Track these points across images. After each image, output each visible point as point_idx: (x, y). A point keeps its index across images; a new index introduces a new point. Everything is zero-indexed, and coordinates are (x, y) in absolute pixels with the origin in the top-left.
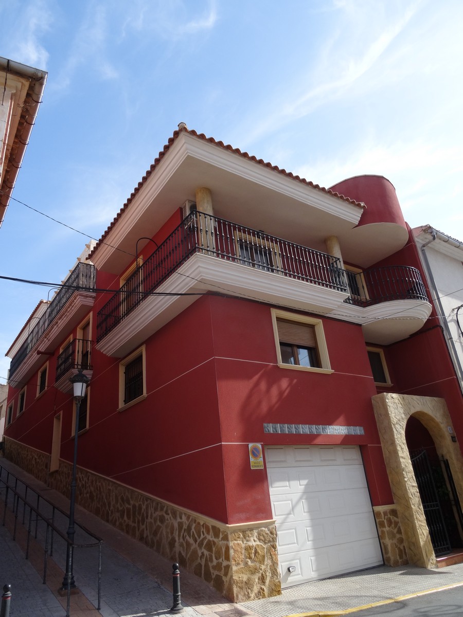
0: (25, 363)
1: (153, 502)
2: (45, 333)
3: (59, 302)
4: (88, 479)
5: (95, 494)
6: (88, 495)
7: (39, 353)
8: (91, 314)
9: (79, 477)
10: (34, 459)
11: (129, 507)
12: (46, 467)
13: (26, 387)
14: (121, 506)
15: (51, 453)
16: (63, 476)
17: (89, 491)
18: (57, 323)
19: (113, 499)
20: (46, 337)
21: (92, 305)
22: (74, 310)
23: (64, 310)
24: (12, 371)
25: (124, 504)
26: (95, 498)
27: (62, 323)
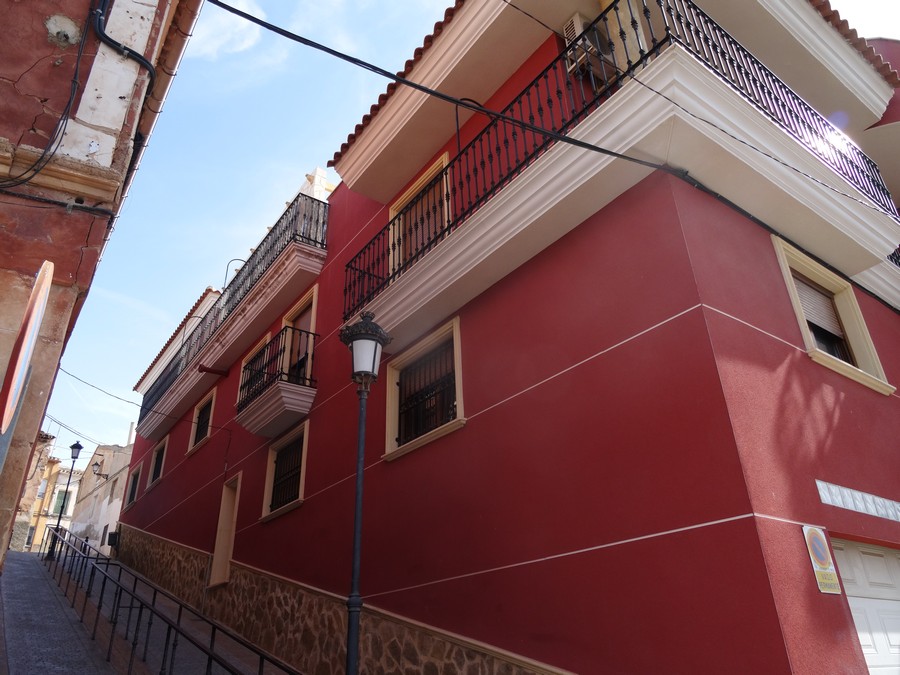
0: (172, 392)
1: (491, 663)
2: (218, 332)
3: (251, 273)
4: (300, 603)
5: (316, 635)
6: (298, 636)
7: (202, 369)
8: (316, 288)
9: (278, 598)
10: (176, 562)
11: (414, 668)
12: (201, 577)
13: (168, 437)
14: (390, 664)
15: (212, 551)
16: (238, 596)
17: (302, 628)
18: (243, 310)
19: (366, 649)
20: (217, 341)
21: (318, 272)
22: (283, 281)
23: (262, 282)
24: (145, 410)
25: (398, 661)
26: (317, 642)
27: (253, 311)
